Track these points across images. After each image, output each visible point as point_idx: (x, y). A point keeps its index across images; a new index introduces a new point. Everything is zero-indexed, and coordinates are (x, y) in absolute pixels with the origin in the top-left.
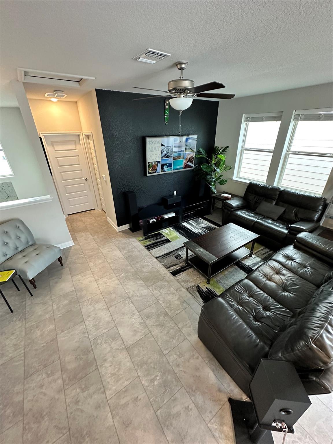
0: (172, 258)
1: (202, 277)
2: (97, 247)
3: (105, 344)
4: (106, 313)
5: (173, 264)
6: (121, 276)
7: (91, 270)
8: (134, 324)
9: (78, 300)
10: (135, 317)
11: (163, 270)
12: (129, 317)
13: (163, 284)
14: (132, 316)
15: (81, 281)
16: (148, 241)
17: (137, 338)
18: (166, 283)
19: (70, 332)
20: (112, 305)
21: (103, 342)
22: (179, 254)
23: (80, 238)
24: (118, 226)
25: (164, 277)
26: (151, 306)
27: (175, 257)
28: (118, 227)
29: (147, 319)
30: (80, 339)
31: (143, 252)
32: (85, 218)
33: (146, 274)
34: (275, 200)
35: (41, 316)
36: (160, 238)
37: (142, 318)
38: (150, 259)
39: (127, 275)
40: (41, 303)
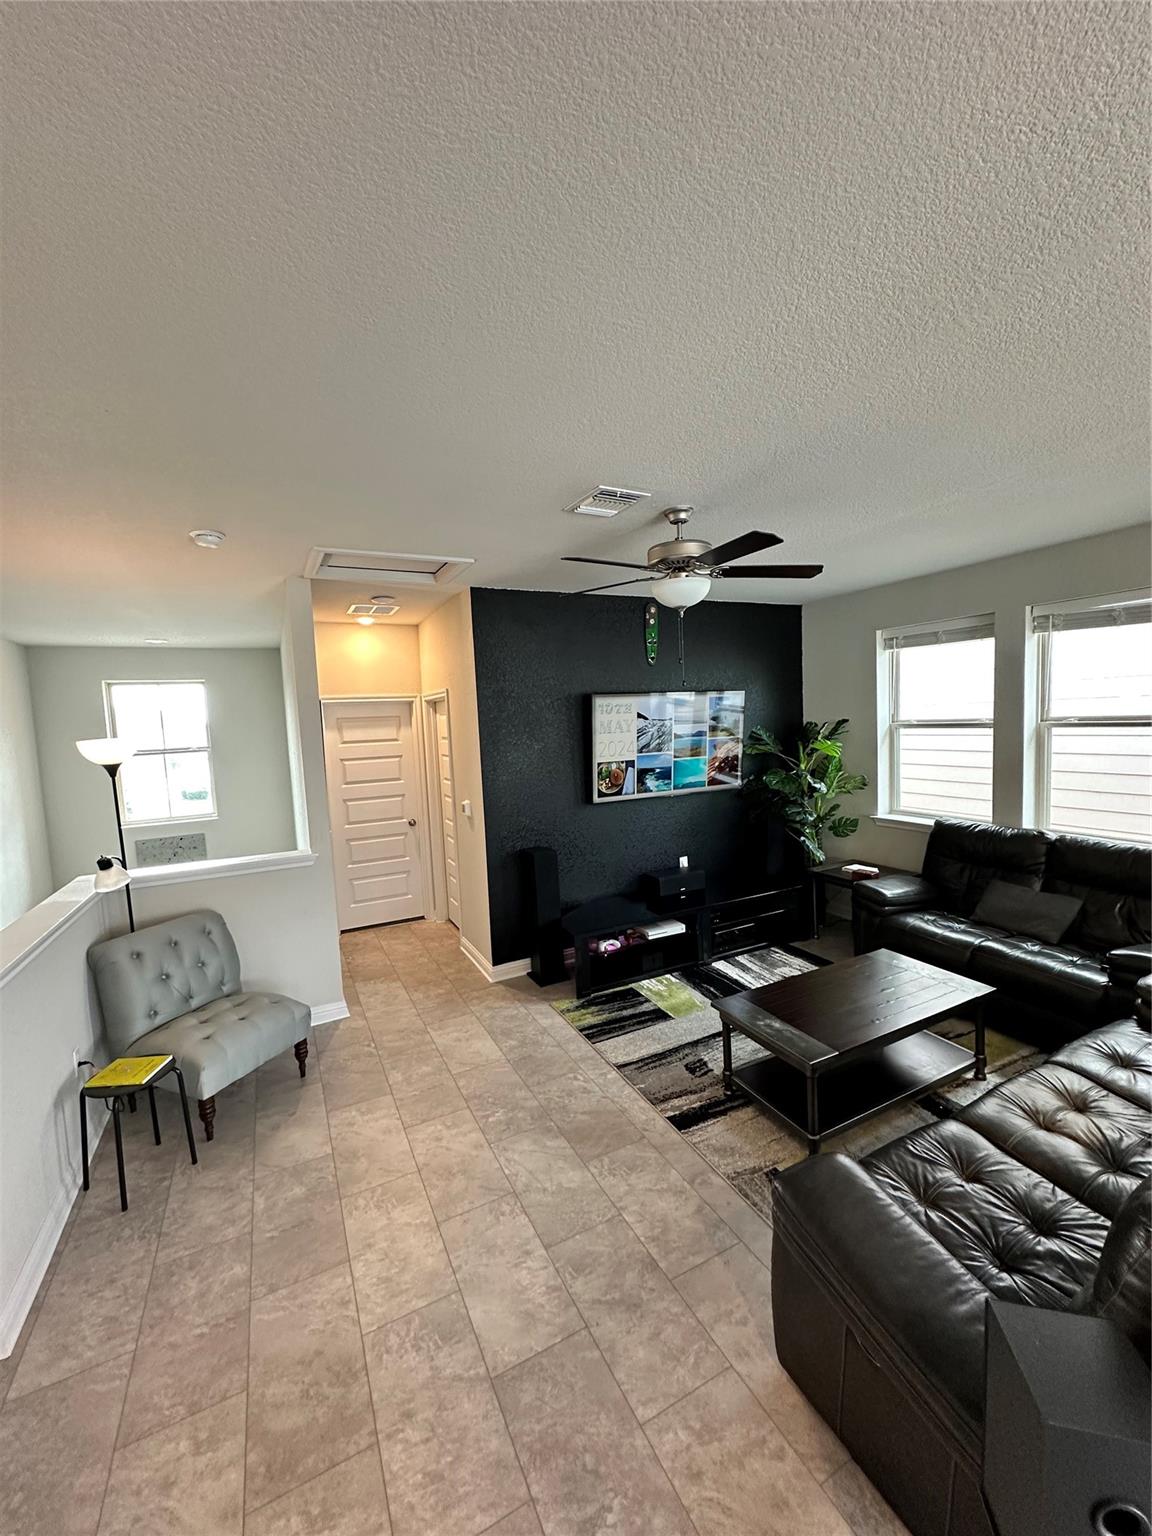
0: (677, 1070)
1: (789, 1141)
2: (419, 1024)
3: (414, 1354)
4: (430, 1241)
5: (677, 1089)
6: (490, 1120)
7: (392, 1094)
8: (526, 1288)
9: (338, 1188)
10: (530, 1263)
11: (641, 1108)
12: (508, 1263)
13: (643, 1154)
14: (522, 1260)
15: (355, 1128)
16: (592, 1013)
17: (536, 1342)
18: (651, 1154)
19: (295, 1298)
20: (453, 1214)
21: (408, 1345)
22: (702, 1060)
23: (369, 997)
24: (496, 962)
25: (645, 1133)
26: (591, 1228)
27: (686, 1066)
28: (494, 965)
29: (575, 1275)
30: (328, 1323)
31: (572, 1047)
32: (393, 942)
33: (580, 1117)
34: (1037, 876)
35: (210, 1228)
36: (633, 1006)
37: (557, 1270)
38: (597, 1071)
39: (511, 1118)
40: (217, 1188)
